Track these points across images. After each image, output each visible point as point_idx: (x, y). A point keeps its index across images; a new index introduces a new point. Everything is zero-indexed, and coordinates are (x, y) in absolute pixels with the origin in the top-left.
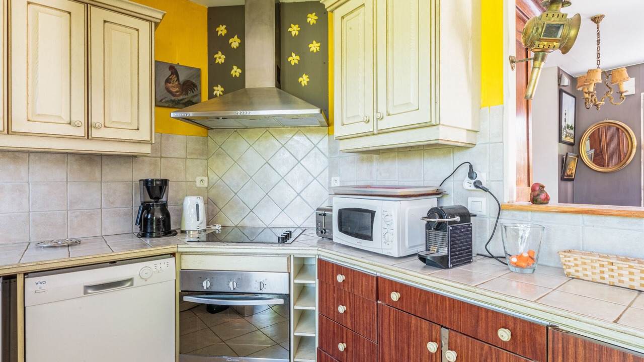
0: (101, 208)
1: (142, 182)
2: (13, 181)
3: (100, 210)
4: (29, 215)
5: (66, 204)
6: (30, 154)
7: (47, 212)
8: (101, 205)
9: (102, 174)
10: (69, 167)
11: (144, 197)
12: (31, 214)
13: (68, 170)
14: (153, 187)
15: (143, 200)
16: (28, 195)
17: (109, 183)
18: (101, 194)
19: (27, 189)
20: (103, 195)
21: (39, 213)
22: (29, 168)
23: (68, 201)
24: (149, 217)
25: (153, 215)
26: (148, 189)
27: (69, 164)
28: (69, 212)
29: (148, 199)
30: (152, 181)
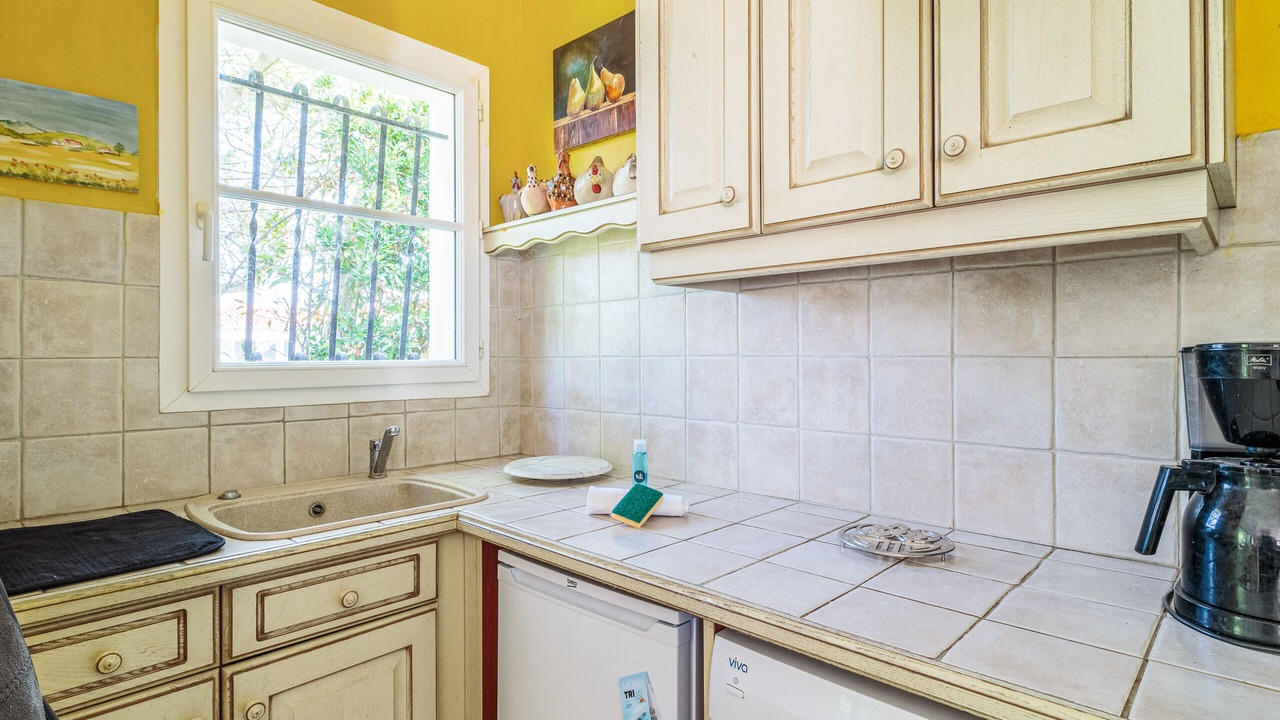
0: (1052, 447)
1: (1193, 361)
2: (842, 354)
3: (1048, 454)
4: (870, 439)
5: (950, 423)
6: (872, 282)
7: (907, 440)
8: (1053, 440)
9: (1054, 330)
10: (956, 310)
11: (1204, 428)
12: (873, 439)
13: (956, 319)
14: (1235, 383)
15: (1198, 441)
16: (867, 390)
17: (1081, 362)
18: (1053, 401)
19: (865, 376)
20: (1057, 404)
21: (889, 439)
22: (869, 320)
23: (955, 412)
24: (1214, 520)
25: (1233, 517)
26: (1213, 389)
27: (956, 302)
28: (956, 446)
29: (1217, 438)
30: (1232, 351)
